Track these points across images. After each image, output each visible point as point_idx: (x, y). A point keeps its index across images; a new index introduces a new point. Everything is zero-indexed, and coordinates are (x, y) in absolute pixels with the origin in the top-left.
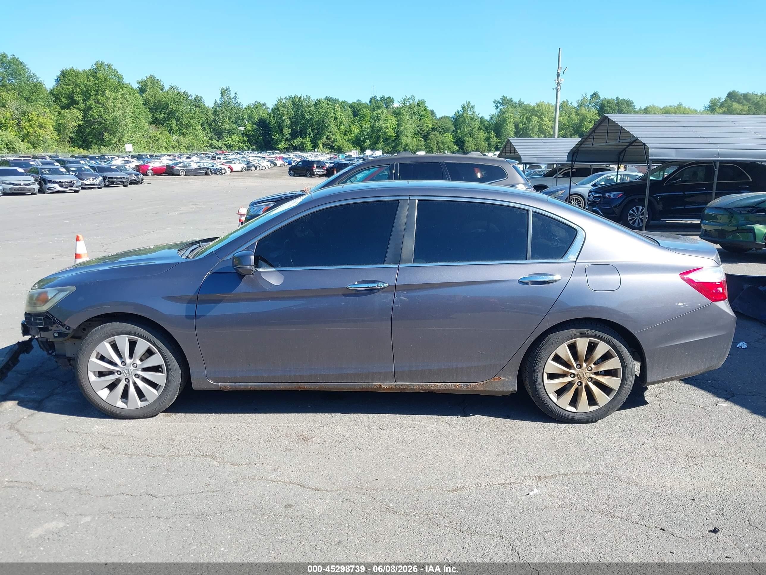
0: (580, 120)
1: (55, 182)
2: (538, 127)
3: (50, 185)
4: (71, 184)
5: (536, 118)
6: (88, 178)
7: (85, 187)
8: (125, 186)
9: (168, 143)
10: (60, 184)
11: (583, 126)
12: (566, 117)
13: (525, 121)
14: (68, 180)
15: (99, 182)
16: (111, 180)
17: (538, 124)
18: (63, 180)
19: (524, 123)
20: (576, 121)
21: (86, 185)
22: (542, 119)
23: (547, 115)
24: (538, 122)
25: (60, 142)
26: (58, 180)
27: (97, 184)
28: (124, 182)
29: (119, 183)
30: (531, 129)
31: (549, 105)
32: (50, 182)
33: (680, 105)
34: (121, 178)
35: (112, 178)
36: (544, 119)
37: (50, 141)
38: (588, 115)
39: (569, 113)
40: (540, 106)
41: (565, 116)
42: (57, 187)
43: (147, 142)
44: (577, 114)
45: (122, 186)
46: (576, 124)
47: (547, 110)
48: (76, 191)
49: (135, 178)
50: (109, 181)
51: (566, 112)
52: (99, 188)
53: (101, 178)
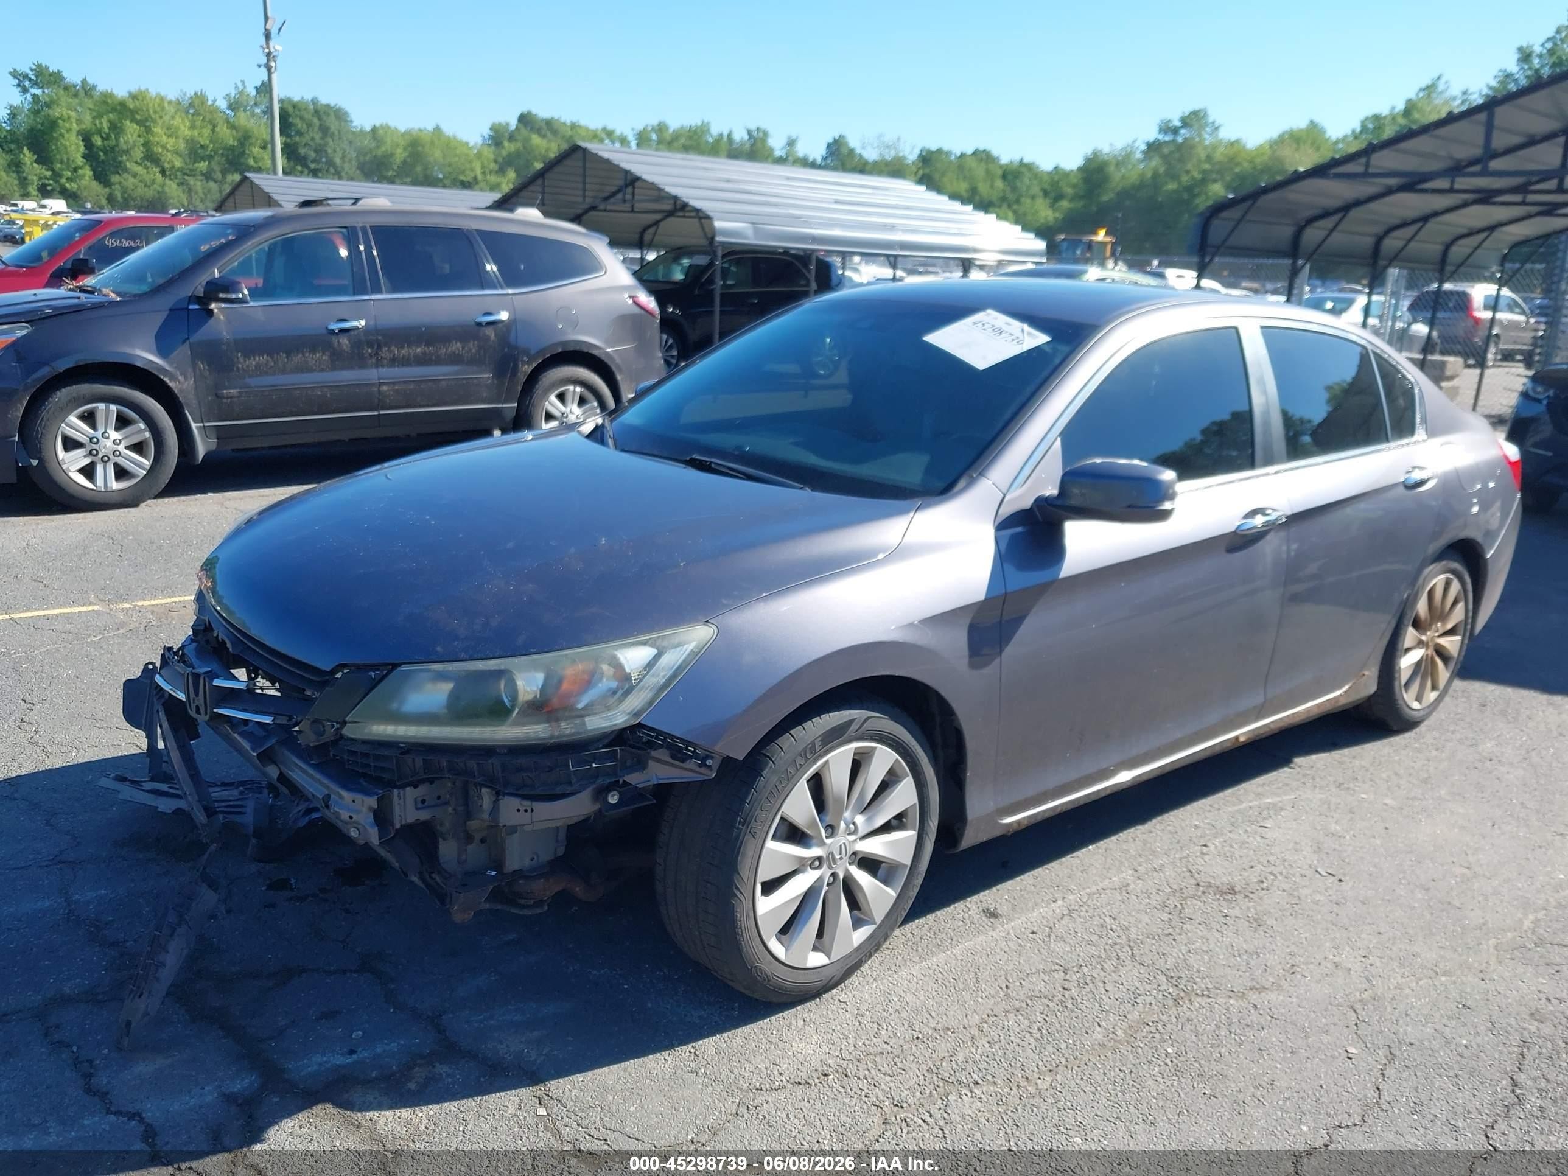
0: (239, 140)
2: (142, 148)
5: (135, 126)
11: (248, 155)
12: (207, 132)
13: (107, 130)
17: (142, 140)
19: (104, 135)
20: (231, 142)
22: (148, 130)
23: (160, 122)
24: (139, 136)
30: (127, 152)
31: (162, 99)
33: (437, 129)
36: (155, 130)
38: (256, 132)
39: (210, 122)
40: (140, 98)
41: (202, 127)
44: (232, 127)
46: (232, 149)
47: (158, 109)
51: (203, 119)
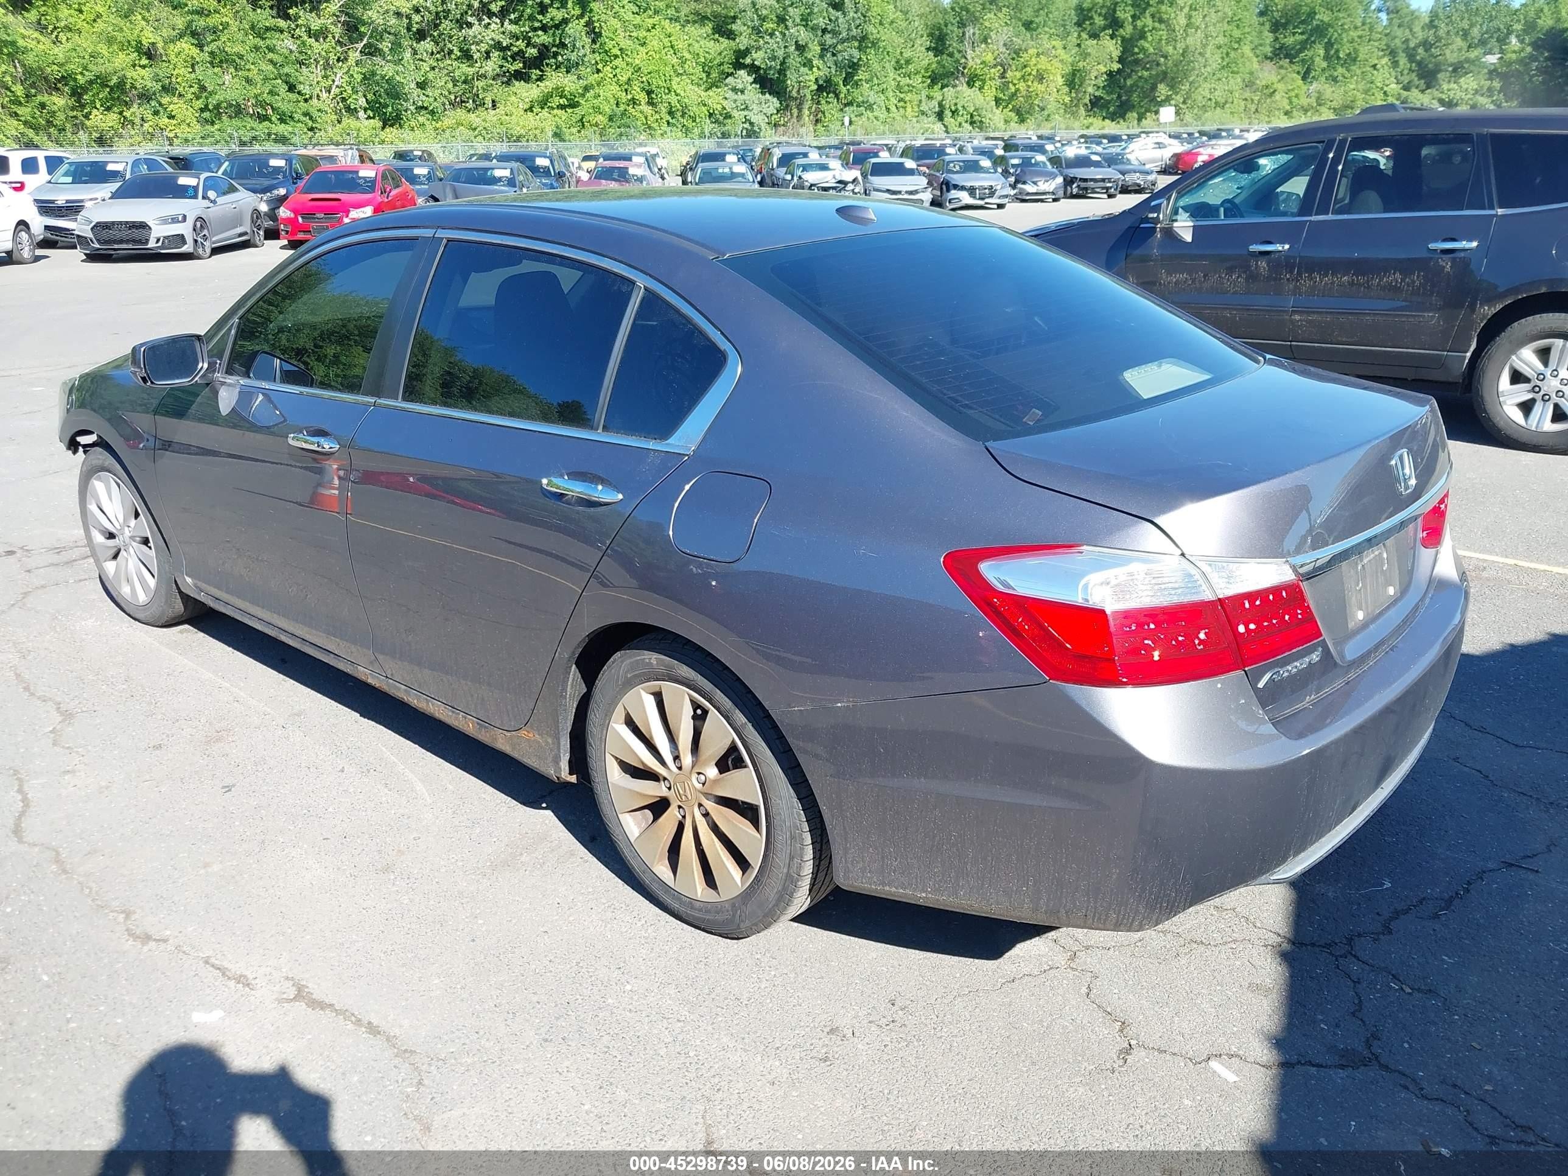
1: (963, 188)
3: (954, 194)
4: (992, 192)
6: (1035, 180)
7: (1028, 198)
8: (1110, 196)
9: (1294, 100)
10: (972, 191)
14: (986, 184)
15: (1056, 188)
16: (1083, 185)
18: (976, 184)
21: (1028, 194)
25: (1070, 109)
26: (968, 184)
27: (1049, 193)
28: (1107, 189)
29: (1098, 190)
32: (956, 187)
34: (1103, 180)
35: (1085, 180)
37: (1052, 107)
42: (965, 198)
43: (1246, 99)
45: (1105, 196)
48: (1000, 206)
49: (1138, 182)
50: (1078, 186)
52: (1055, 200)
53: (1060, 180)
